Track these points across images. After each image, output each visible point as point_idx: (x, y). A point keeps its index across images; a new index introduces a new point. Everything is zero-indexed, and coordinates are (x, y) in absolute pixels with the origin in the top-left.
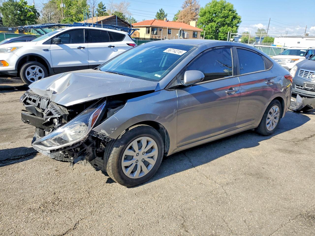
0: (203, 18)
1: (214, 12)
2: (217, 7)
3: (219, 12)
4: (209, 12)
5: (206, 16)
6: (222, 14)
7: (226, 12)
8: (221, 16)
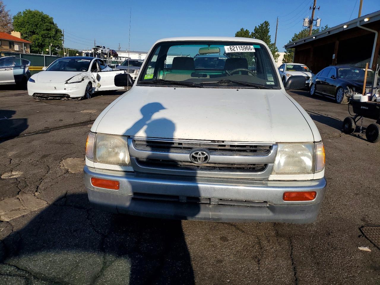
1: (35, 23)
2: (36, 19)
3: (41, 24)
4: (28, 22)
5: (26, 27)
6: (44, 26)
7: (47, 24)
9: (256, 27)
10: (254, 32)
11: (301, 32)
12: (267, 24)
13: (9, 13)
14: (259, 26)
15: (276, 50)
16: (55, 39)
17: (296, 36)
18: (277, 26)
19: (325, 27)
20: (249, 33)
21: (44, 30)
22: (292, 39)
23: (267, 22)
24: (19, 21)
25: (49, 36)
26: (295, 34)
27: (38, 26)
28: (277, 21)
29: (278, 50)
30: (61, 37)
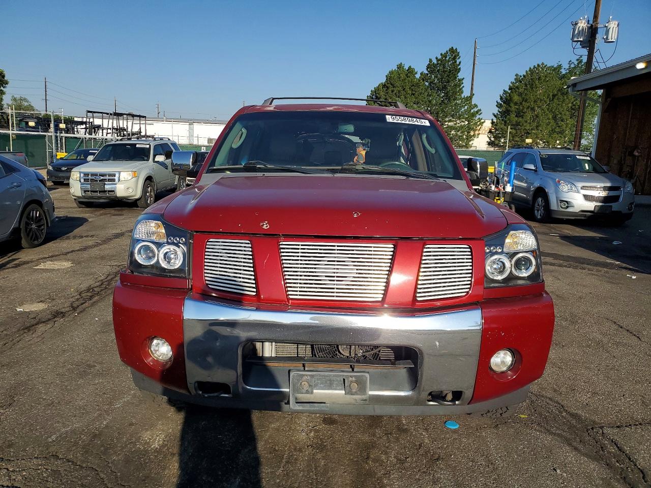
9: (431, 61)
10: (427, 72)
11: (528, 70)
12: (454, 53)
14: (436, 58)
15: (476, 110)
17: (518, 79)
18: (474, 60)
19: (577, 60)
20: (416, 73)
22: (510, 86)
23: (454, 48)
26: (517, 75)
28: (475, 48)
29: (480, 110)
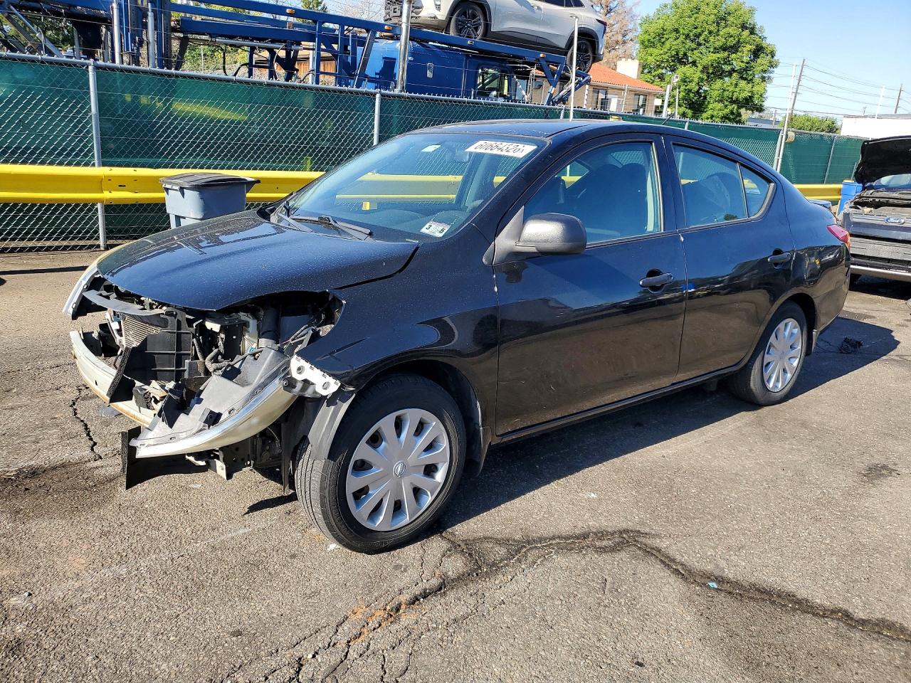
0: (656, 51)
1: (695, 31)
2: (702, 17)
3: (710, 32)
4: (677, 31)
5: (668, 45)
6: (719, 38)
7: (731, 30)
8: (718, 44)
13: (636, 11)
16: (745, 79)
21: (716, 50)
24: (651, 30)
25: (727, 68)
27: (701, 38)
30: (765, 71)
